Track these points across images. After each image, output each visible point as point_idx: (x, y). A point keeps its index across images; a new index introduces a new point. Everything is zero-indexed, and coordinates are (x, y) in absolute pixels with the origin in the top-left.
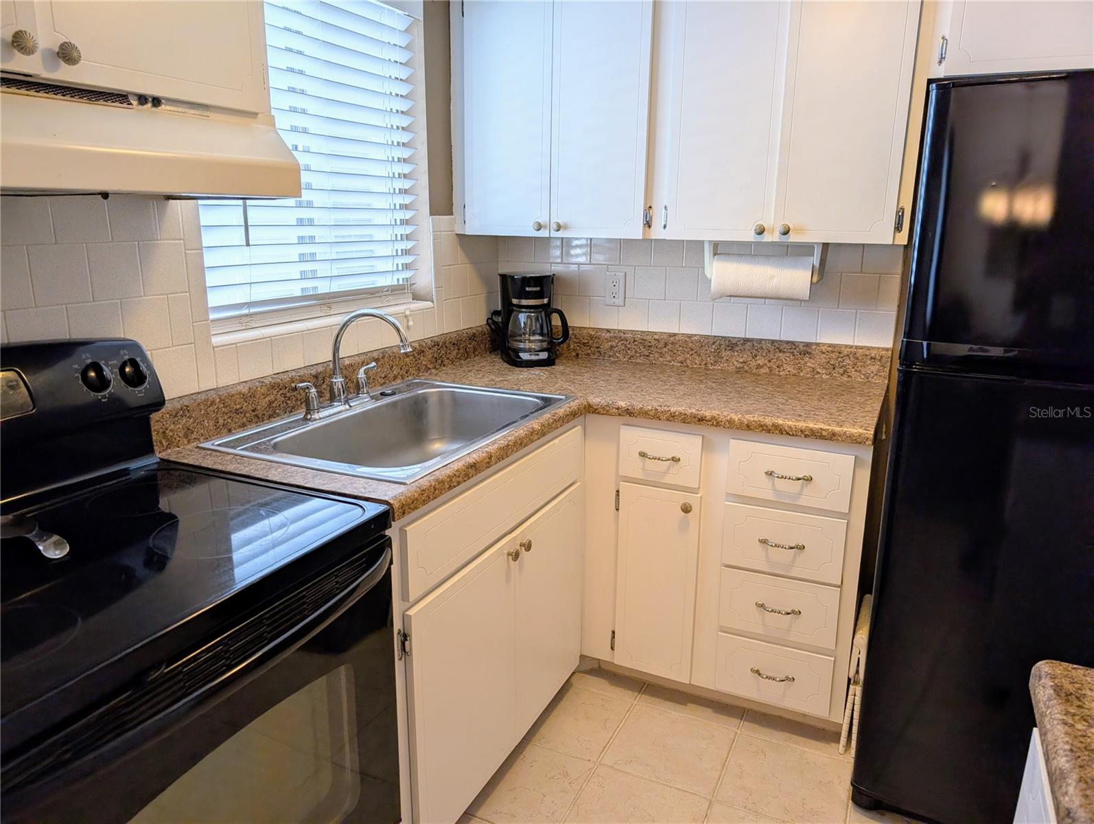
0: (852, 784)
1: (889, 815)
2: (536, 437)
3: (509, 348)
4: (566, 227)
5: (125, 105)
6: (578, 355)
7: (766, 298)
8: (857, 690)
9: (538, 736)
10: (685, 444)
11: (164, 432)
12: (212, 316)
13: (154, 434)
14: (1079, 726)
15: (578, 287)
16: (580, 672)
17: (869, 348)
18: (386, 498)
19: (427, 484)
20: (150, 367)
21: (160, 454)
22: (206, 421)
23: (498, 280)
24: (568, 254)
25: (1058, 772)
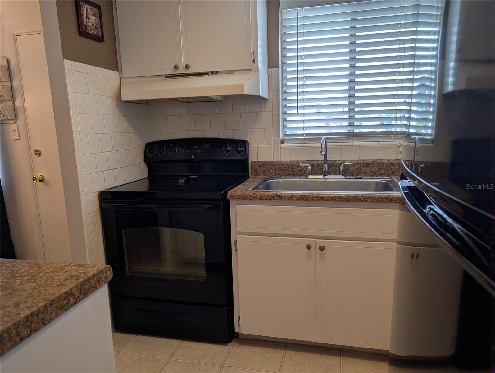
5: (207, 75)
22: (271, 171)
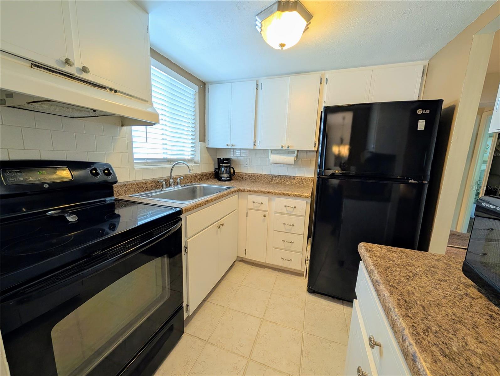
0: (307, 287)
1: (317, 294)
2: (225, 196)
3: (219, 177)
4: (234, 146)
5: (105, 90)
6: (237, 179)
7: (283, 164)
8: (308, 262)
9: (225, 278)
10: (264, 199)
11: (118, 191)
12: (135, 161)
13: (114, 191)
14: (374, 258)
15: (238, 162)
16: (237, 261)
17: (308, 177)
18: (181, 207)
19: (194, 204)
20: (113, 171)
21: (115, 197)
22: (131, 189)
23: (217, 159)
24: (235, 154)
25: (371, 270)
